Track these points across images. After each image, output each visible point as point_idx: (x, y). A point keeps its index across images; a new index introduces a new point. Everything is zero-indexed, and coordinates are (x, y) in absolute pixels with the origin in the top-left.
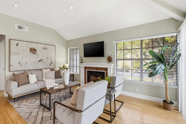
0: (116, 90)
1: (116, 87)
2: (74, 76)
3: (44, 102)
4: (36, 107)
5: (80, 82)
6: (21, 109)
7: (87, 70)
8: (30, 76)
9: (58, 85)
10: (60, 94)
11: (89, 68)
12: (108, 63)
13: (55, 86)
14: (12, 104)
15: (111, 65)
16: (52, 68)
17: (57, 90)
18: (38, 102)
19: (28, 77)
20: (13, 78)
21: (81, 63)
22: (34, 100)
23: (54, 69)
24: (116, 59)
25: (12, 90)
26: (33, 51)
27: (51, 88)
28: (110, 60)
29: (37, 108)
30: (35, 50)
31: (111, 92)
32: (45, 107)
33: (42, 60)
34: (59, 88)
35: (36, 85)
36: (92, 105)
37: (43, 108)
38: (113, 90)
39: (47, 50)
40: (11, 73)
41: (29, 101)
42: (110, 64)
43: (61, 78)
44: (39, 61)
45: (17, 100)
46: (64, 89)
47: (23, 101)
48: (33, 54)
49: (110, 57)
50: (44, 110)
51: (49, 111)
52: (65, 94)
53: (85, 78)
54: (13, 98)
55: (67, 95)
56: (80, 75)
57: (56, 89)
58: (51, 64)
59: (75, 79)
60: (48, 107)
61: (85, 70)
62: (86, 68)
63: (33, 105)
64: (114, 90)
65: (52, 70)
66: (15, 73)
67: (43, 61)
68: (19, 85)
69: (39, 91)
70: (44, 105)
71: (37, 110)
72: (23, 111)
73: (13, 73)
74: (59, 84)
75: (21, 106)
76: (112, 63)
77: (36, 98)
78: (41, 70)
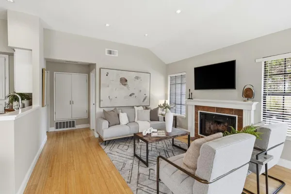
0: (271, 156)
1: (268, 148)
2: (177, 120)
3: (138, 152)
4: (130, 157)
5: (187, 129)
6: (113, 156)
7: (199, 111)
8: (121, 115)
9: (156, 130)
10: (158, 145)
11: (203, 108)
12: (245, 101)
13: (153, 132)
14: (103, 147)
15: (251, 105)
16: (145, 106)
17: (157, 138)
18: (131, 151)
19: (118, 115)
20: (103, 116)
21: (189, 98)
22: (126, 147)
23: (149, 107)
24: (262, 94)
25: (103, 131)
26: (124, 81)
27: (147, 134)
28: (248, 94)
29: (130, 159)
30: (126, 81)
31: (259, 157)
32: (140, 159)
33: (133, 94)
34: (159, 136)
35: (127, 127)
36: (224, 175)
37: (138, 160)
38: (262, 155)
39: (139, 80)
40: (102, 110)
41: (121, 147)
42: (249, 102)
43: (158, 121)
44: (130, 95)
45: (108, 144)
46: (165, 138)
47: (113, 146)
48: (123, 86)
49: (250, 89)
50: (139, 164)
51: (145, 166)
52: (165, 146)
53: (196, 125)
54: (104, 140)
55: (168, 148)
56: (186, 119)
57: (154, 137)
58: (144, 100)
59: (178, 124)
60: (145, 160)
61: (195, 112)
62: (197, 107)
63: (125, 153)
64: (266, 154)
65: (147, 108)
66: (106, 110)
67: (134, 96)
68: (110, 125)
69: (133, 135)
70: (139, 156)
71: (131, 161)
72: (116, 159)
73: (104, 110)
74: (158, 130)
75: (113, 153)
76: (253, 101)
77: (128, 144)
78: (133, 107)
